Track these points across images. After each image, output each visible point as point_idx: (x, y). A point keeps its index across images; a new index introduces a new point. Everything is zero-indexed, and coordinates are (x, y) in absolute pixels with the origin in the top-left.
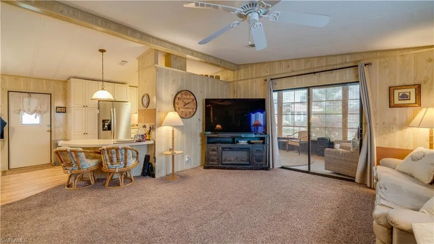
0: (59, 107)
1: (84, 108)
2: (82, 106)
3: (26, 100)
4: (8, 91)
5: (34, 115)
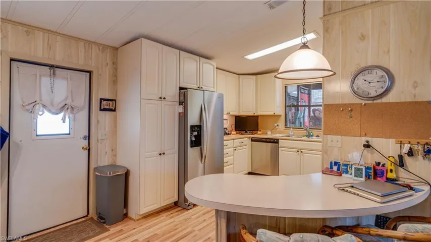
0: (105, 100)
1: (159, 102)
2: (157, 97)
3: (46, 81)
4: (12, 60)
5: (62, 115)
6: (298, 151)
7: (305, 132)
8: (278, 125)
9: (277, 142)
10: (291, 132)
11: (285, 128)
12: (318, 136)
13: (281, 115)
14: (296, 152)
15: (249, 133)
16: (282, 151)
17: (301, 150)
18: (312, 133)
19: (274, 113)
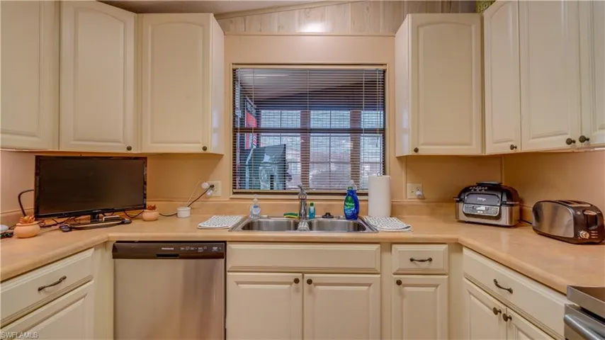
6: (297, 281)
7: (294, 205)
8: (212, 186)
9: (222, 255)
10: (254, 207)
11: (234, 193)
12: (328, 215)
13: (222, 155)
14: (291, 284)
15: (107, 220)
16: (238, 283)
17: (307, 276)
18: (312, 208)
19: (205, 149)
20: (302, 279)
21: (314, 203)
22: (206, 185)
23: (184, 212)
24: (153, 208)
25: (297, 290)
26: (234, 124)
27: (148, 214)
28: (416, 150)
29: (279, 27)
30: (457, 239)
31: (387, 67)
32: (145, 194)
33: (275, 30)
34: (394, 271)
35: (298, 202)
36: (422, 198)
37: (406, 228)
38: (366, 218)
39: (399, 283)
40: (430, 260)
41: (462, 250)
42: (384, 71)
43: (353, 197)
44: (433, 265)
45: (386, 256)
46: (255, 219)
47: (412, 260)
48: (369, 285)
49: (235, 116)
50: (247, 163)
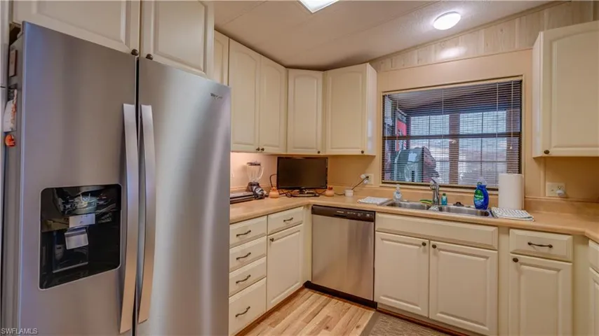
6: (424, 244)
7: (428, 194)
8: (368, 177)
9: (372, 220)
10: (397, 193)
11: (383, 183)
12: (459, 204)
13: (374, 156)
14: (420, 246)
15: (307, 193)
16: (382, 239)
17: (432, 242)
18: (444, 198)
19: (363, 152)
20: (429, 244)
21: (447, 193)
22: (363, 176)
23: (349, 193)
24: (331, 189)
25: (424, 251)
26: (383, 134)
27: (328, 192)
28: (547, 152)
29: (418, 60)
30: (584, 232)
31: (523, 78)
32: (326, 181)
33: (416, 63)
34: (511, 250)
35: (432, 192)
36: (565, 197)
37: (529, 218)
38: (493, 209)
39: (516, 260)
40: (551, 246)
41: (587, 244)
42: (521, 81)
43: (482, 190)
44: (554, 251)
45: (504, 238)
46: (398, 202)
47: (530, 244)
48: (487, 258)
49: (384, 124)
50: (396, 162)
